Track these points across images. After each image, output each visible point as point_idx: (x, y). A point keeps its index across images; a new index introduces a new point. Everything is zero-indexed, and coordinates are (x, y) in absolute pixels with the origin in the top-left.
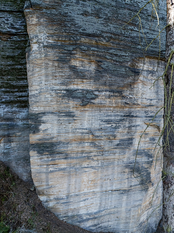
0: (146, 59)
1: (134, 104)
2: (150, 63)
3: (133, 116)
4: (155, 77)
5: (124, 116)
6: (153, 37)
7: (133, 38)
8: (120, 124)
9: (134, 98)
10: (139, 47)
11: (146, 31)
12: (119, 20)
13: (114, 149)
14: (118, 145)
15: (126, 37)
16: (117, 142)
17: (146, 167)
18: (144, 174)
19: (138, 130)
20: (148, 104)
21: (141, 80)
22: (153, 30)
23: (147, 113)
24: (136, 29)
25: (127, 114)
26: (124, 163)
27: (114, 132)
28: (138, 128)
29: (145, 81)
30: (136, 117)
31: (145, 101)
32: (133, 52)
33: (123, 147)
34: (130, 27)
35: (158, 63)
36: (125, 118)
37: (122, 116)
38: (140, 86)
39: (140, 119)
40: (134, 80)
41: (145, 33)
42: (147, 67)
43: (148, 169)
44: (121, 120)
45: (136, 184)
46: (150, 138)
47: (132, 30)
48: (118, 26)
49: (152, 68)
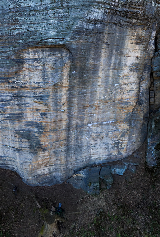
0: (30, 49)
1: (22, 87)
2: (35, 52)
3: (21, 96)
4: (41, 64)
5: (13, 96)
6: (33, 29)
7: (16, 35)
8: (8, 103)
9: (22, 82)
10: (21, 41)
11: (27, 26)
12: (5, 24)
13: (5, 120)
14: (8, 117)
15: (10, 36)
16: (8, 115)
17: (37, 136)
18: (34, 141)
19: (27, 108)
20: (37, 86)
21: (26, 68)
22: (34, 23)
23: (36, 94)
24: (18, 27)
25: (16, 95)
26: (16, 130)
27: (3, 108)
28: (27, 105)
29: (31, 68)
30: (25, 97)
31: (33, 84)
32: (16, 47)
33: (12, 119)
34: (13, 27)
35: (43, 51)
36: (13, 98)
37: (11, 96)
38: (27, 72)
39: (29, 98)
40: (19, 69)
41: (26, 28)
42: (32, 56)
43: (38, 138)
44: (10, 100)
45: (26, 147)
46: (41, 113)
47: (15, 29)
48: (3, 29)
49: (37, 56)
